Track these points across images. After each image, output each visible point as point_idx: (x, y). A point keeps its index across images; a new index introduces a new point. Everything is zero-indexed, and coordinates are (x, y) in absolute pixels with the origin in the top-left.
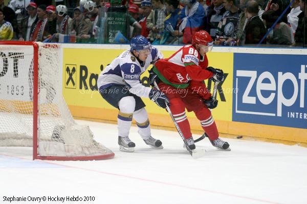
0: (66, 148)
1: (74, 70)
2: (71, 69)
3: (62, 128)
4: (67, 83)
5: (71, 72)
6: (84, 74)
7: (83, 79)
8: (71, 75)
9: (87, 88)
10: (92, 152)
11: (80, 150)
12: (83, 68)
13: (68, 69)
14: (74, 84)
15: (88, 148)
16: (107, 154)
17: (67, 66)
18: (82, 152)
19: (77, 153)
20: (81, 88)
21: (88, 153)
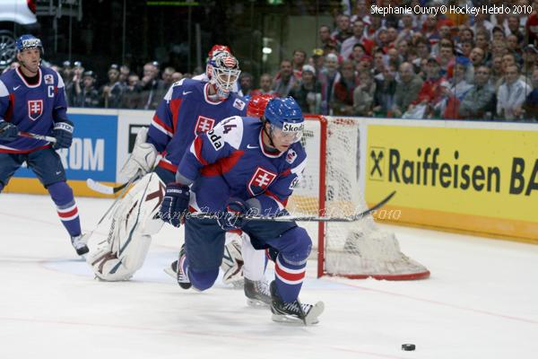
0: (364, 263)
1: (381, 155)
2: (377, 154)
3: (357, 236)
4: (372, 173)
5: (377, 157)
6: (394, 161)
7: (393, 167)
8: (377, 162)
9: (398, 180)
10: (398, 269)
11: (382, 265)
12: (394, 152)
13: (373, 154)
14: (381, 174)
15: (393, 263)
16: (421, 272)
17: (372, 149)
18: (386, 269)
19: (378, 270)
20: (390, 180)
21: (393, 271)
